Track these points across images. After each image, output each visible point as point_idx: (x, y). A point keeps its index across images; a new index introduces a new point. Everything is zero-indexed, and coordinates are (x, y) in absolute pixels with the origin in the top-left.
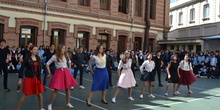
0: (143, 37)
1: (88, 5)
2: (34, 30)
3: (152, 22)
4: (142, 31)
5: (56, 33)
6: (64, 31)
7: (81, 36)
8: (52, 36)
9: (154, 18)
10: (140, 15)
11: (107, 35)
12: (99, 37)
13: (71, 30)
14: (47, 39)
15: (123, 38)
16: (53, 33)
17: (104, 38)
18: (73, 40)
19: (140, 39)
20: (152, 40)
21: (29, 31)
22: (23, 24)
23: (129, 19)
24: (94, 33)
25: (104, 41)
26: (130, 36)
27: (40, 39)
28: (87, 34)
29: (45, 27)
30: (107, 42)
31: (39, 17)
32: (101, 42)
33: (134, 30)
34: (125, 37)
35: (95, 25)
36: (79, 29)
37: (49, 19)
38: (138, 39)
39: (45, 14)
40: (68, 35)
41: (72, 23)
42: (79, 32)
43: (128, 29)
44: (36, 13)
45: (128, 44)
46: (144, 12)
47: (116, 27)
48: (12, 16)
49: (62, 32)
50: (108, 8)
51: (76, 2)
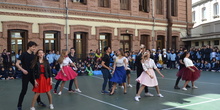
0: (166, 35)
1: (108, 6)
2: (57, 34)
3: (174, 19)
4: (165, 29)
5: (78, 37)
6: (86, 33)
7: (103, 37)
8: (75, 40)
9: (176, 16)
10: (161, 13)
11: (129, 35)
12: (122, 38)
13: (93, 32)
14: (70, 43)
15: (145, 38)
16: (75, 36)
17: (126, 38)
18: (96, 42)
19: (163, 37)
20: (175, 37)
21: (52, 36)
22: (45, 29)
23: (151, 17)
24: (116, 34)
25: (126, 41)
26: (153, 35)
27: (63, 43)
28: (109, 36)
29: (67, 31)
30: (129, 42)
31: (61, 22)
32: (123, 42)
33: (156, 28)
34: (147, 36)
35: (116, 26)
36: (101, 30)
37: (71, 22)
38: (160, 37)
39: (66, 18)
40: (90, 37)
41: (93, 25)
42: (101, 34)
43: (150, 28)
44: (58, 17)
45: (151, 43)
46: (165, 9)
47: (137, 27)
48: (35, 23)
49: (84, 35)
50: (129, 8)
51: (96, 4)
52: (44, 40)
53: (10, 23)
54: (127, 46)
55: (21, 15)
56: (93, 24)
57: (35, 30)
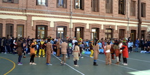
0: (137, 30)
1: (98, 11)
2: (65, 28)
3: (143, 19)
4: (136, 26)
5: (78, 30)
6: (83, 28)
7: (94, 30)
8: (76, 32)
9: (145, 17)
10: (134, 15)
11: (111, 29)
12: (106, 31)
13: (88, 27)
14: (73, 33)
15: (122, 31)
16: (76, 29)
17: (110, 31)
18: (89, 34)
19: (135, 31)
20: (144, 31)
21: (62, 29)
22: (59, 25)
23: (126, 18)
25: (109, 33)
26: (128, 29)
27: (68, 33)
28: (98, 30)
29: (71, 26)
30: (112, 34)
31: (68, 21)
32: (107, 34)
33: (130, 25)
34: (124, 30)
35: (102, 24)
37: (73, 21)
38: (133, 31)
39: (71, 18)
40: (85, 30)
42: (93, 28)
43: (126, 25)
44: (66, 18)
45: (126, 35)
46: (137, 13)
47: (117, 24)
48: (52, 21)
49: (82, 29)
50: (111, 12)
51: (90, 9)
52: (57, 31)
53: (37, 21)
54: (110, 36)
56: (88, 22)
57: (52, 25)
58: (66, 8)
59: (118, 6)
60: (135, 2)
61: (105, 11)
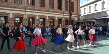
0: (69, 19)
1: (44, 6)
2: (21, 18)
3: (72, 13)
4: (68, 17)
5: (31, 20)
6: (34, 18)
7: (42, 20)
8: (29, 21)
9: (73, 11)
10: (67, 10)
11: (53, 19)
12: (50, 20)
13: (37, 18)
14: (27, 22)
15: (60, 20)
16: (29, 19)
17: (52, 21)
18: (38, 22)
20: (73, 20)
21: (19, 19)
22: (16, 16)
23: (63, 12)
24: (47, 19)
26: (63, 19)
28: (44, 19)
29: (26, 17)
30: (53, 22)
31: (23, 13)
33: (65, 17)
35: (47, 15)
36: (41, 17)
37: (27, 13)
38: (67, 20)
39: (25, 11)
40: (36, 20)
41: (37, 14)
43: (62, 16)
44: (21, 11)
45: (62, 23)
46: (69, 8)
47: (57, 16)
48: (11, 13)
50: (53, 8)
51: (39, 5)
52: (15, 21)
54: (52, 24)
55: (5, 9)
57: (11, 16)
58: (22, 3)
59: (57, 4)
60: (67, 1)
61: (49, 7)
